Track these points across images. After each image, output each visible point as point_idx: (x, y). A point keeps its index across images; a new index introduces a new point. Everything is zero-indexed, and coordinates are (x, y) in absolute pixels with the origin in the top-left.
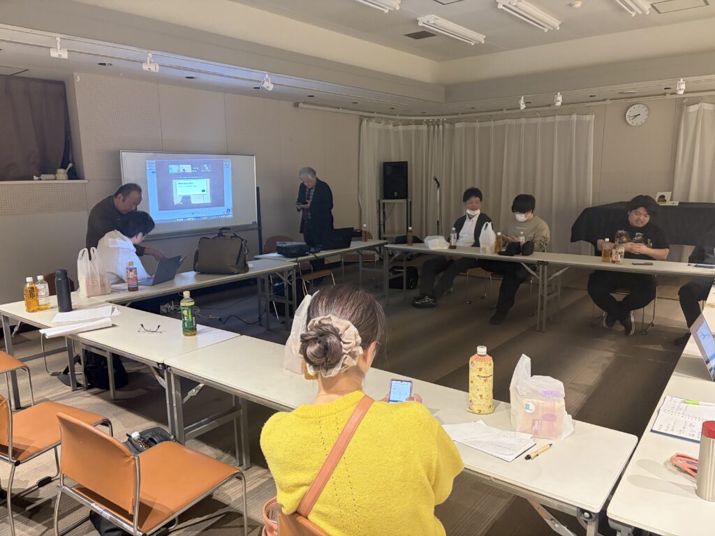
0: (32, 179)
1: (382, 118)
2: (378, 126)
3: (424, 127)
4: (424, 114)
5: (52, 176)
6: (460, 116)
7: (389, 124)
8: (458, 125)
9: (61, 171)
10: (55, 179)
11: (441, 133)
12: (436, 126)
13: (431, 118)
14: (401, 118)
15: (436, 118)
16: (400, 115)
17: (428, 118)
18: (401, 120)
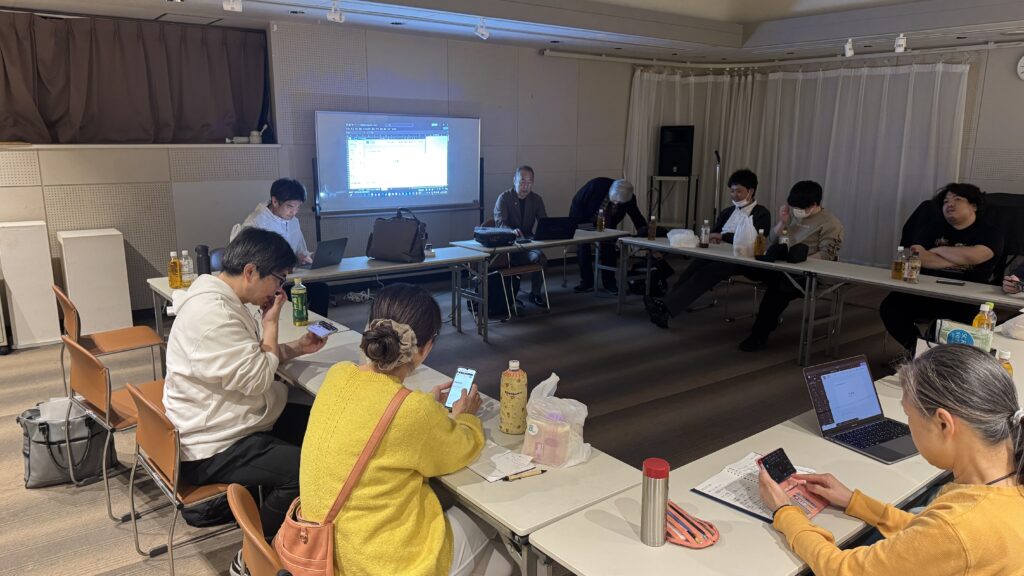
0: (224, 142)
1: (665, 67)
2: (656, 77)
3: (726, 79)
4: (724, 61)
5: (245, 139)
6: (777, 63)
7: (676, 74)
8: (772, 76)
9: (255, 133)
10: (249, 143)
11: (749, 86)
12: (743, 78)
13: (736, 66)
14: (693, 65)
15: (743, 66)
16: (692, 62)
17: (731, 66)
18: (692, 69)
